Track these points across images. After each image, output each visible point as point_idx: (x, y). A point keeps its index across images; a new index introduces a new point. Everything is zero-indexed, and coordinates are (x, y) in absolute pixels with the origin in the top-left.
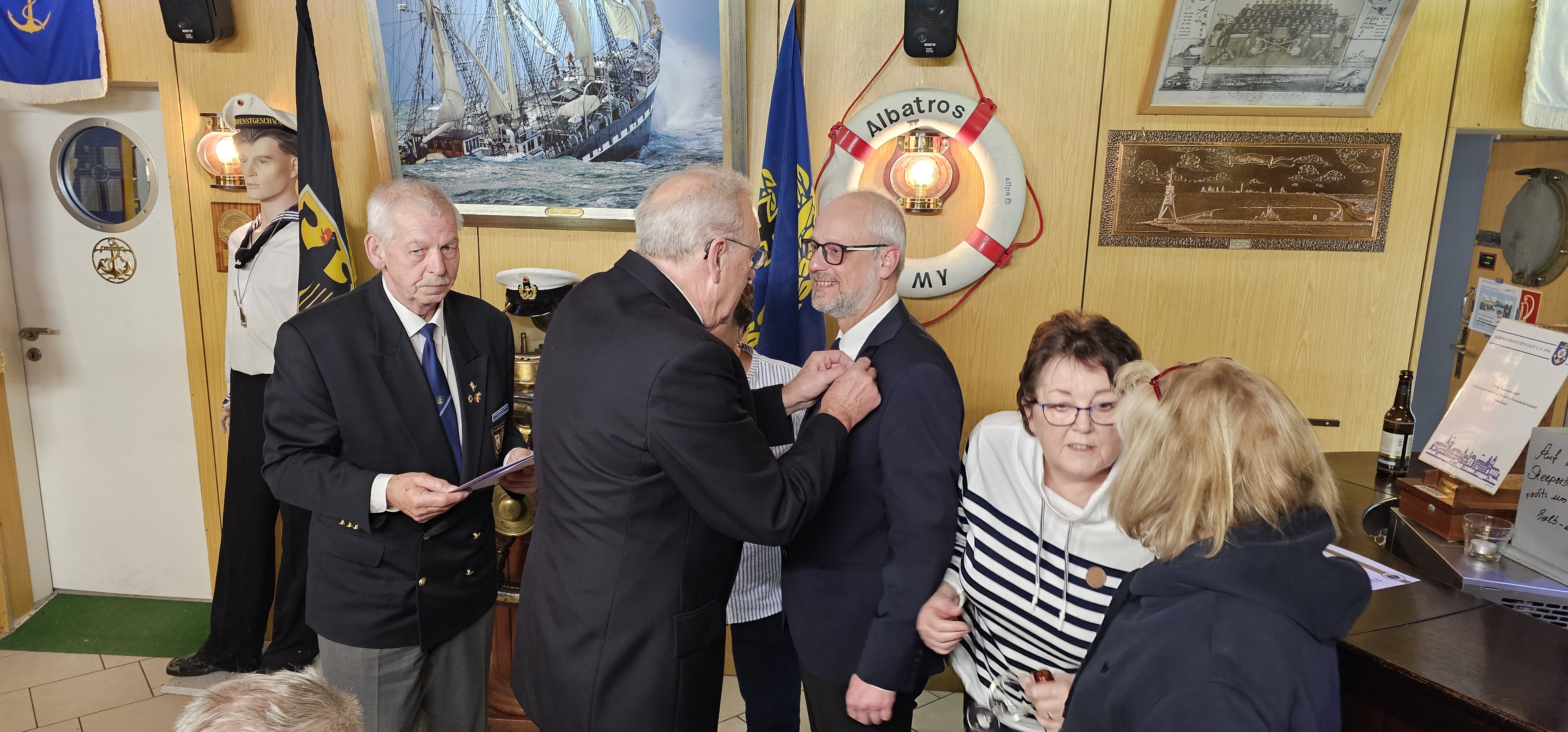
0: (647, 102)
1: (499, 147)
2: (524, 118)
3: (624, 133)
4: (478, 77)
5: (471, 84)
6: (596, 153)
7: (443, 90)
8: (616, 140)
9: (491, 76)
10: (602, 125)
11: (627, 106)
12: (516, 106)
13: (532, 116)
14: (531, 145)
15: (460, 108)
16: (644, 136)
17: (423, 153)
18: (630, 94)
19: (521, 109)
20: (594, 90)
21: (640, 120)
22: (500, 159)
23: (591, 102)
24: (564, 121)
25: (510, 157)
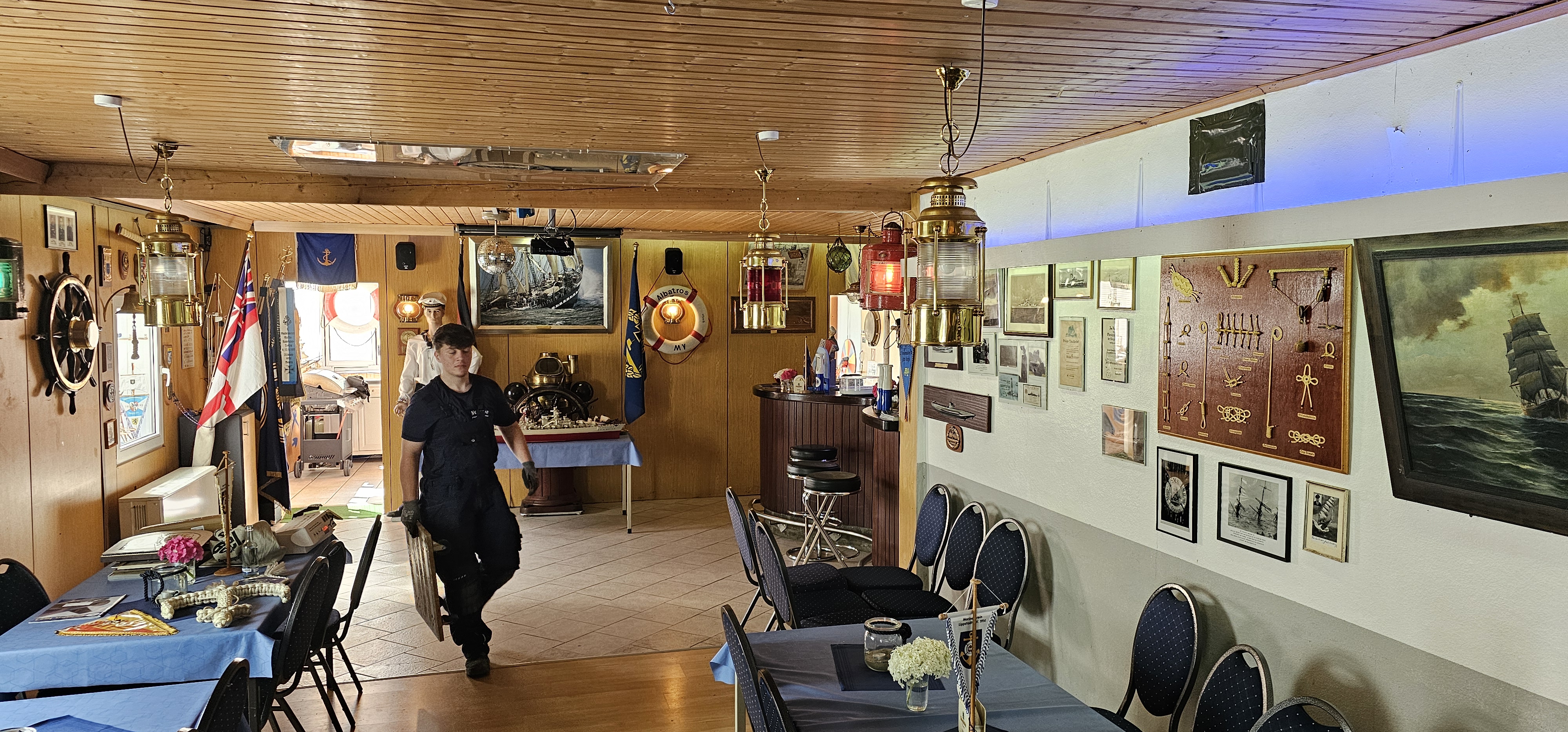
0: (577, 288)
1: (520, 305)
2: (531, 294)
3: (568, 299)
4: (515, 281)
5: (511, 283)
6: (557, 306)
7: (501, 285)
8: (565, 301)
9: (520, 280)
10: (560, 296)
11: (569, 289)
12: (528, 290)
13: (534, 293)
14: (533, 304)
15: (507, 291)
16: (576, 299)
17: (490, 307)
18: (571, 285)
19: (530, 291)
20: (558, 284)
21: (574, 295)
22: (520, 309)
23: (557, 289)
24: (546, 295)
25: (524, 308)
